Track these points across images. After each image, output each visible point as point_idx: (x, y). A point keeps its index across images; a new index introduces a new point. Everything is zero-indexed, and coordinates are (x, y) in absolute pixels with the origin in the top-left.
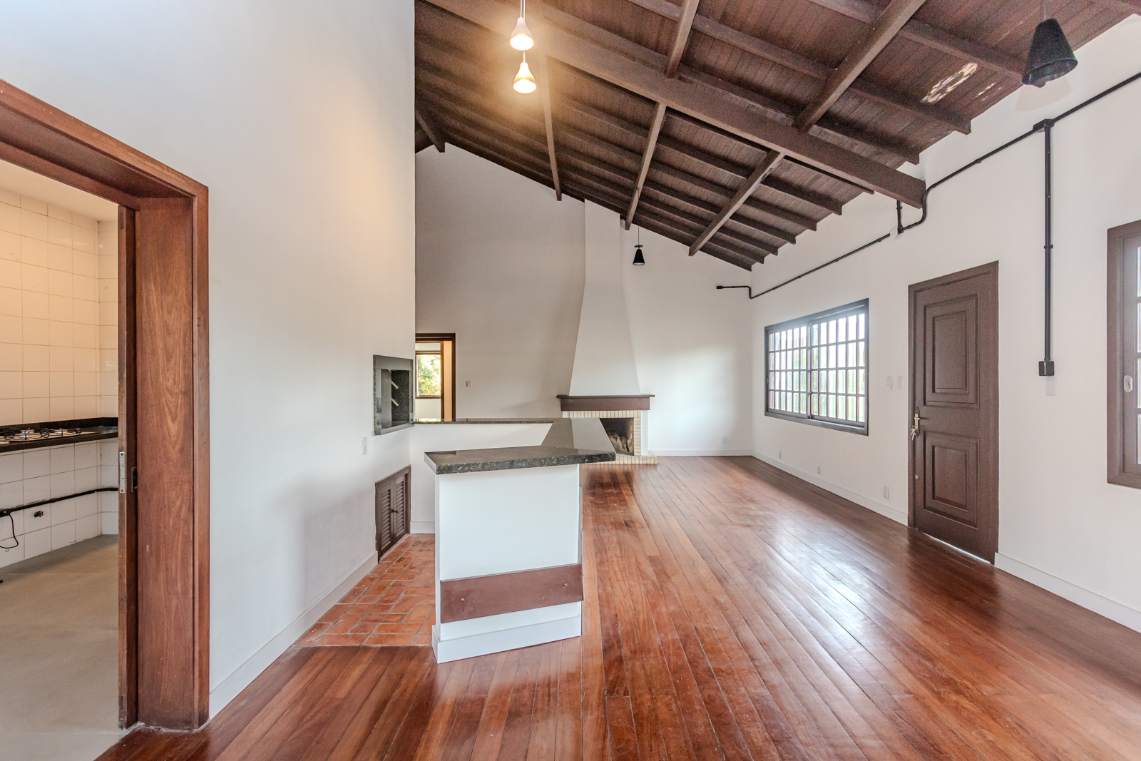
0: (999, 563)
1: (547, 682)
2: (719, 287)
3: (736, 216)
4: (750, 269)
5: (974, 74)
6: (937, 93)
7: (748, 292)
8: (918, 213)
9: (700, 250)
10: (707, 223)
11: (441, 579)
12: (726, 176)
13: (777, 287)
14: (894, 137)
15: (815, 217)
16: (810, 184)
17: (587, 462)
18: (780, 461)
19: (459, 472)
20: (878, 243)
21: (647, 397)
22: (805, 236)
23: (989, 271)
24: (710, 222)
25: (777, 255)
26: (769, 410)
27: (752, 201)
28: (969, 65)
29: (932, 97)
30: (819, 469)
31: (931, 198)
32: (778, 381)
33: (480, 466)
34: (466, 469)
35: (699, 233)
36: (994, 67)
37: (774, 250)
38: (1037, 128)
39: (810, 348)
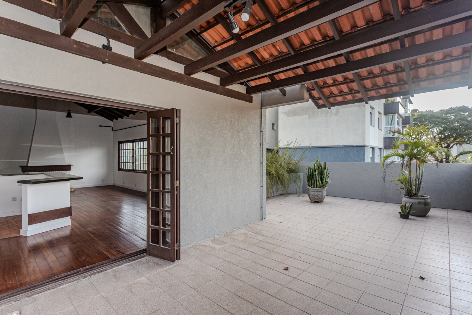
2: (100, 126)
4: (113, 121)
7: (112, 129)
9: (93, 112)
13: (123, 129)
18: (124, 185)
21: (70, 166)
25: (122, 119)
26: (120, 169)
32: (122, 159)
39: (133, 149)
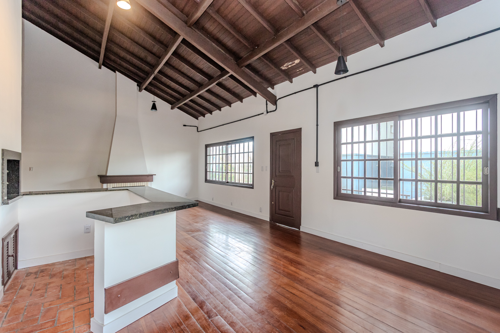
0: (302, 229)
1: (176, 324)
2: (184, 126)
3: (199, 96)
4: (197, 119)
5: (298, 64)
6: (286, 67)
7: (197, 129)
8: (274, 107)
9: (177, 108)
10: (184, 96)
11: (105, 287)
12: (199, 77)
13: (212, 128)
14: (267, 78)
15: (232, 102)
16: (234, 88)
17: (188, 208)
19: (127, 220)
20: (258, 116)
21: (152, 175)
22: (226, 109)
23: (298, 131)
24: (185, 96)
25: (212, 114)
26: (207, 180)
27: (209, 91)
28: (297, 60)
29: (284, 68)
30: (231, 203)
31: (278, 102)
32: (211, 168)
33: (138, 216)
34: (130, 218)
35: (178, 100)
36: (305, 64)
37: (211, 112)
38: (315, 86)
39: (227, 154)
